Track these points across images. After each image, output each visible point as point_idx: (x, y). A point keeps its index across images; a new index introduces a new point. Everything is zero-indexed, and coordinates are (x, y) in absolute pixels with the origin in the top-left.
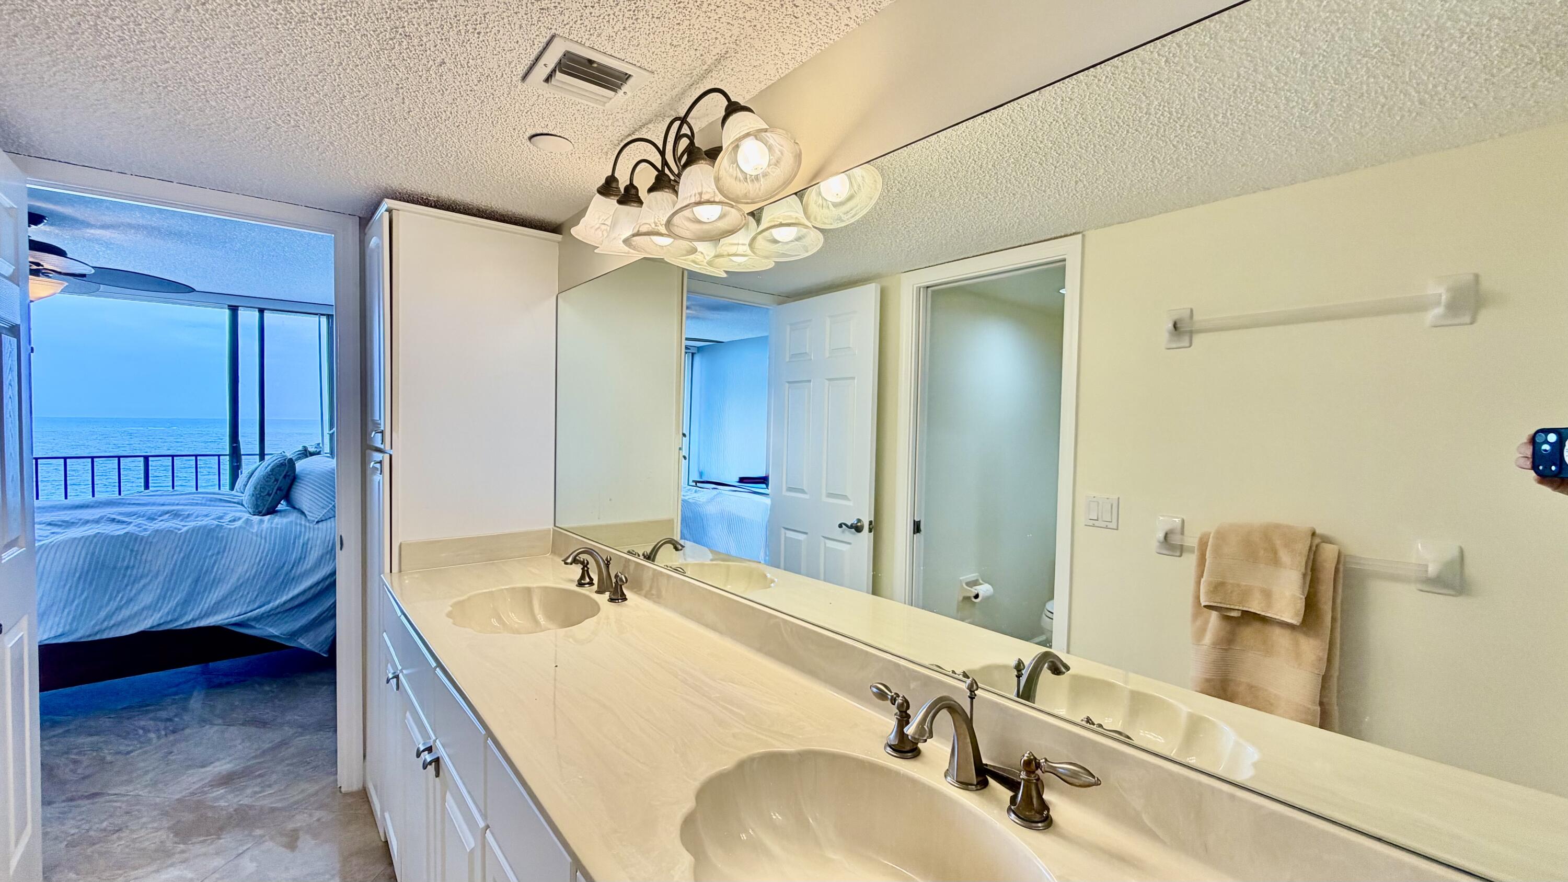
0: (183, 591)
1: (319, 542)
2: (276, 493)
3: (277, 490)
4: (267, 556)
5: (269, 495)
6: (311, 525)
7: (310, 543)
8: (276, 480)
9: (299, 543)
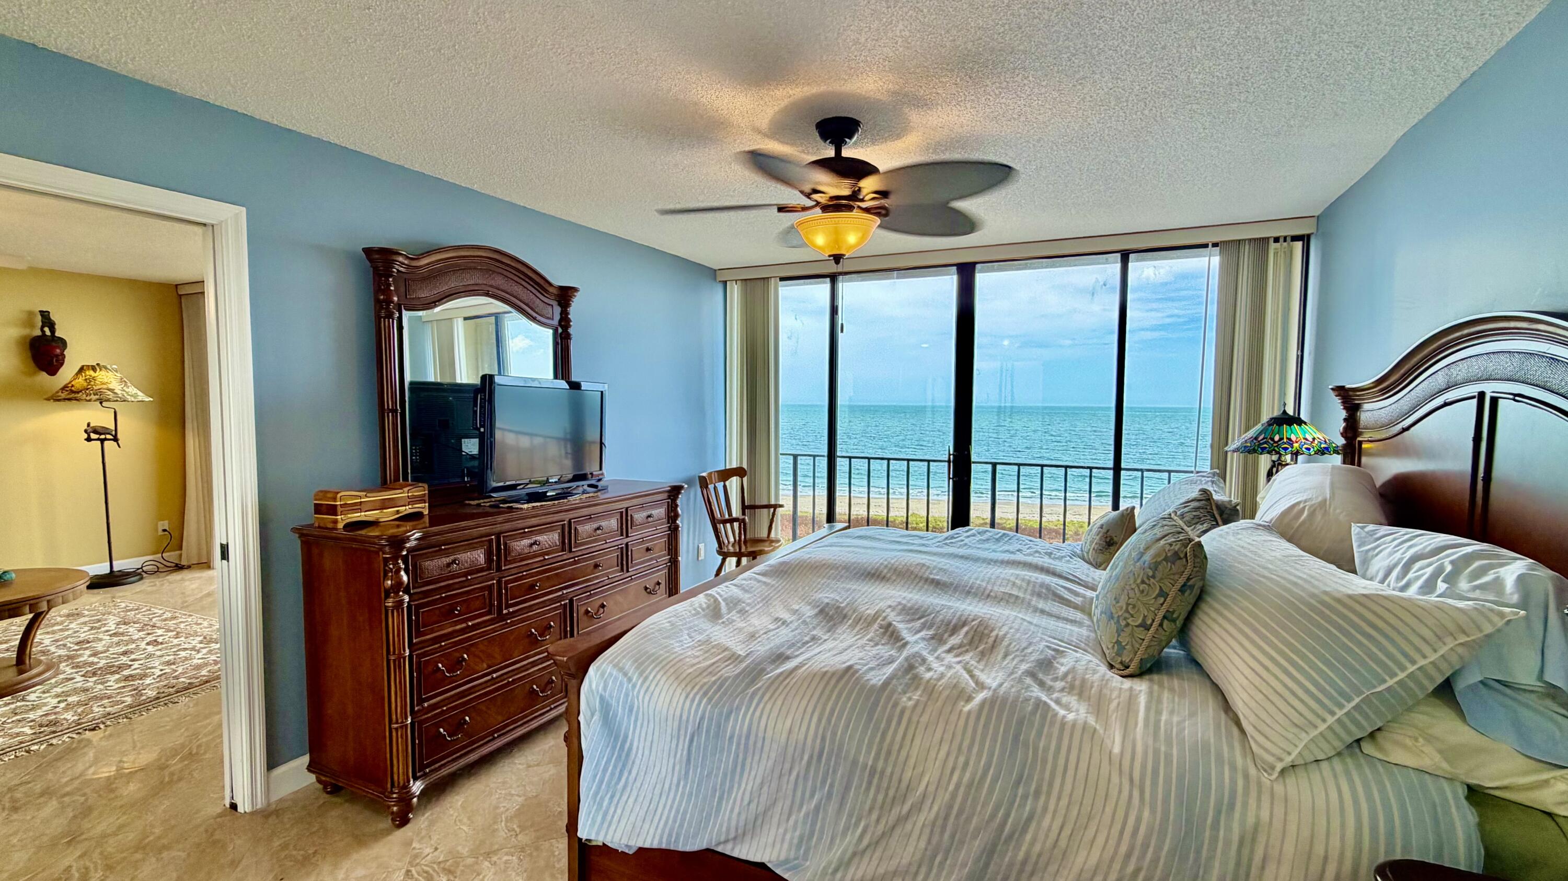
0: (964, 865)
1: (1289, 848)
2: (1161, 625)
3: (1164, 617)
4: (1145, 846)
5: (1145, 627)
6: (1266, 779)
7: (1262, 839)
8: (1163, 594)
9: (1229, 829)
